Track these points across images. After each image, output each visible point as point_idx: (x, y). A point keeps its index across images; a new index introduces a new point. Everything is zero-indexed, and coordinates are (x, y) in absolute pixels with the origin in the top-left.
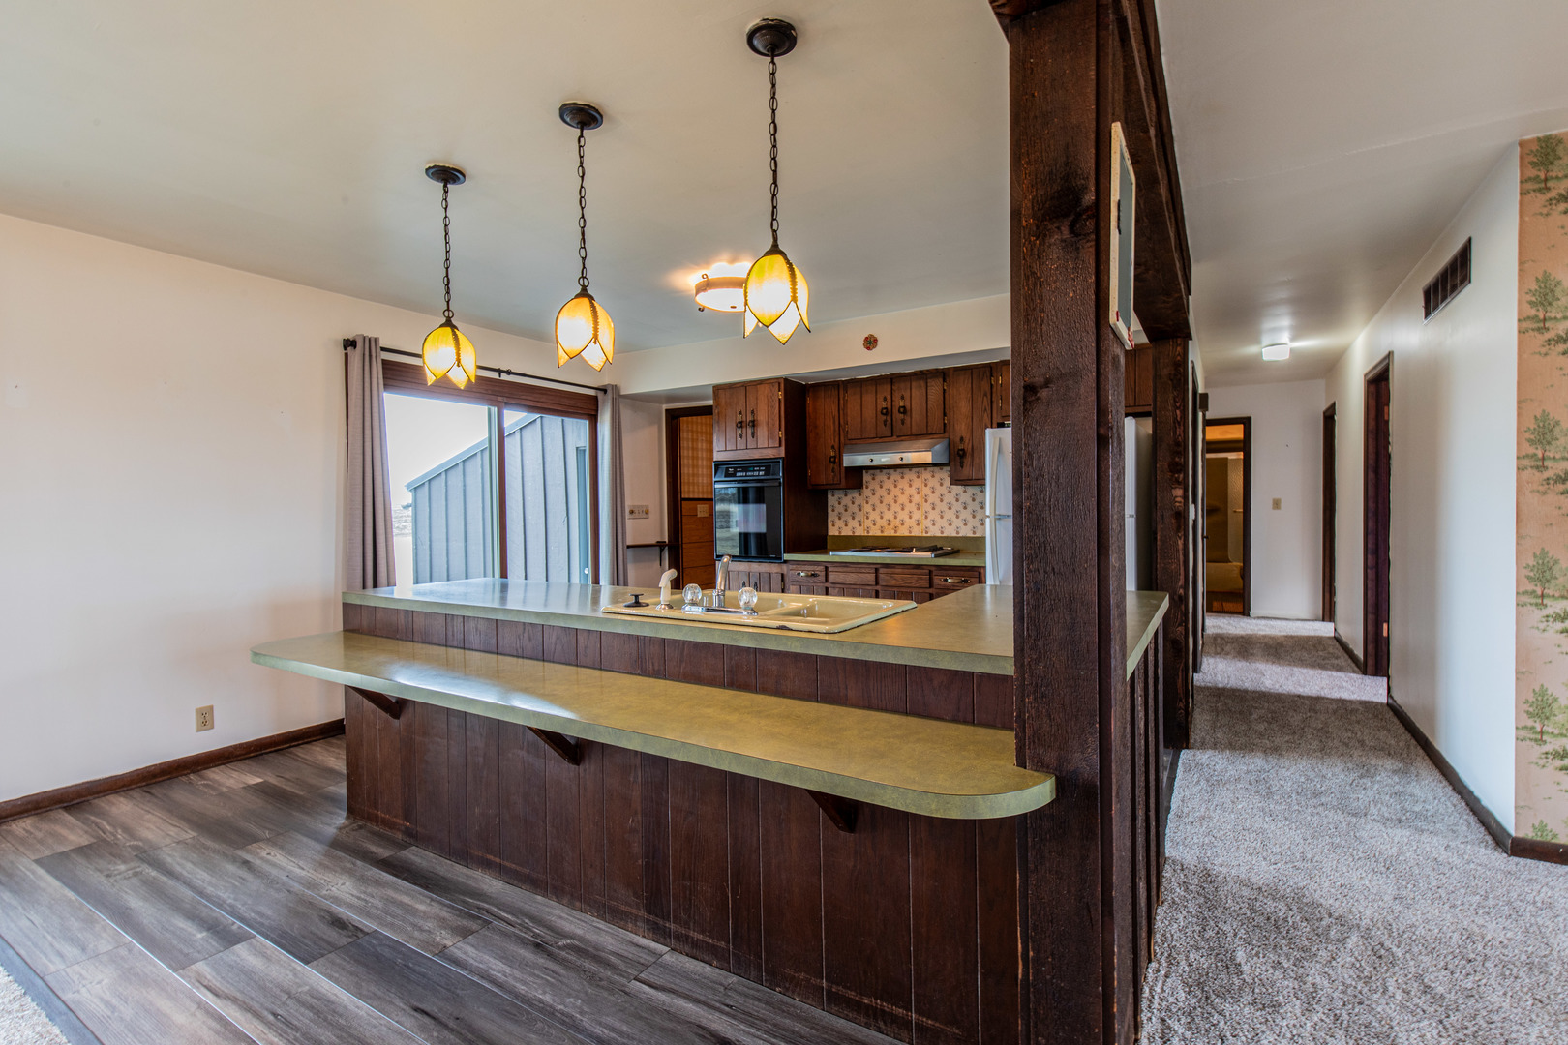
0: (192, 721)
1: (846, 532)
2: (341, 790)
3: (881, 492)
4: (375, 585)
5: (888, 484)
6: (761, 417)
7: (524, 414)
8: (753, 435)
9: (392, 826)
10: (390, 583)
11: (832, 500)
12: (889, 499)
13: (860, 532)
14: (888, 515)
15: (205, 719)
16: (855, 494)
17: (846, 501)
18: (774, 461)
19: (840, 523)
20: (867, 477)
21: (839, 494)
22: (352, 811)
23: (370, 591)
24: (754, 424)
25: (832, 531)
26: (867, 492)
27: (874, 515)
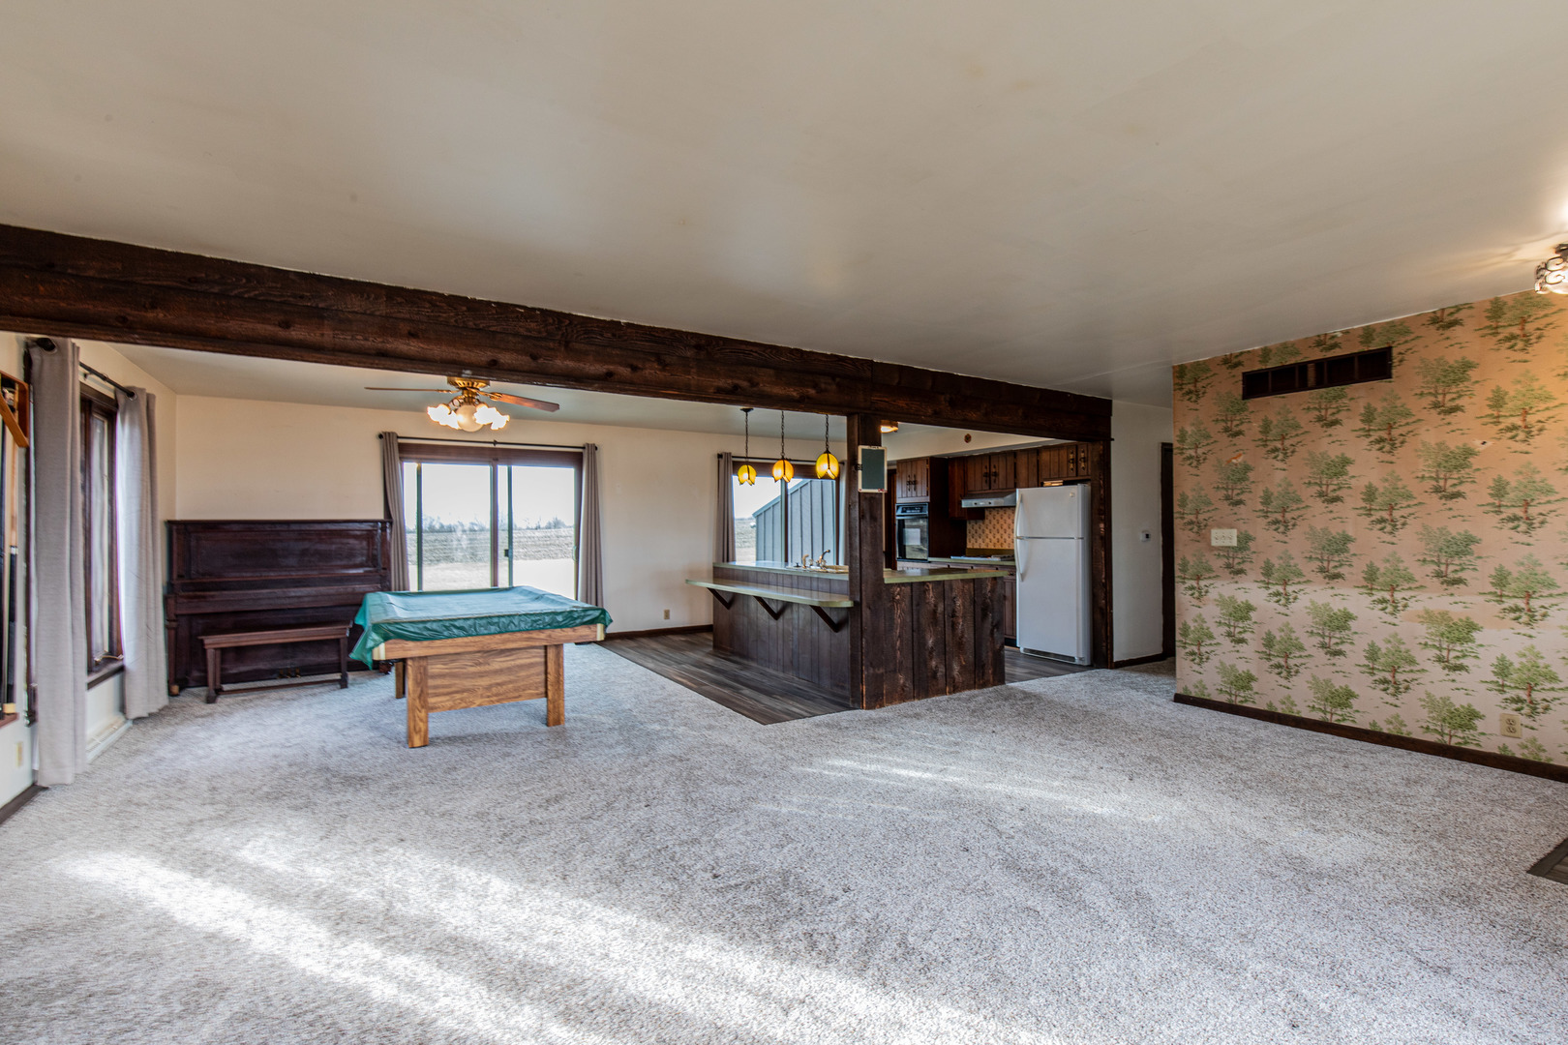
0: (663, 615)
1: (976, 546)
2: (712, 644)
3: (994, 522)
4: (728, 561)
5: (998, 517)
6: (919, 479)
7: (801, 480)
8: (915, 489)
9: (726, 650)
10: (734, 560)
11: (969, 527)
12: (998, 526)
13: (983, 546)
14: (998, 536)
15: (667, 615)
16: (980, 523)
17: (976, 527)
18: (923, 504)
19: (973, 540)
20: (987, 513)
21: (973, 523)
22: (715, 647)
23: (726, 563)
24: (915, 483)
25: (969, 546)
26: (987, 521)
27: (991, 536)
